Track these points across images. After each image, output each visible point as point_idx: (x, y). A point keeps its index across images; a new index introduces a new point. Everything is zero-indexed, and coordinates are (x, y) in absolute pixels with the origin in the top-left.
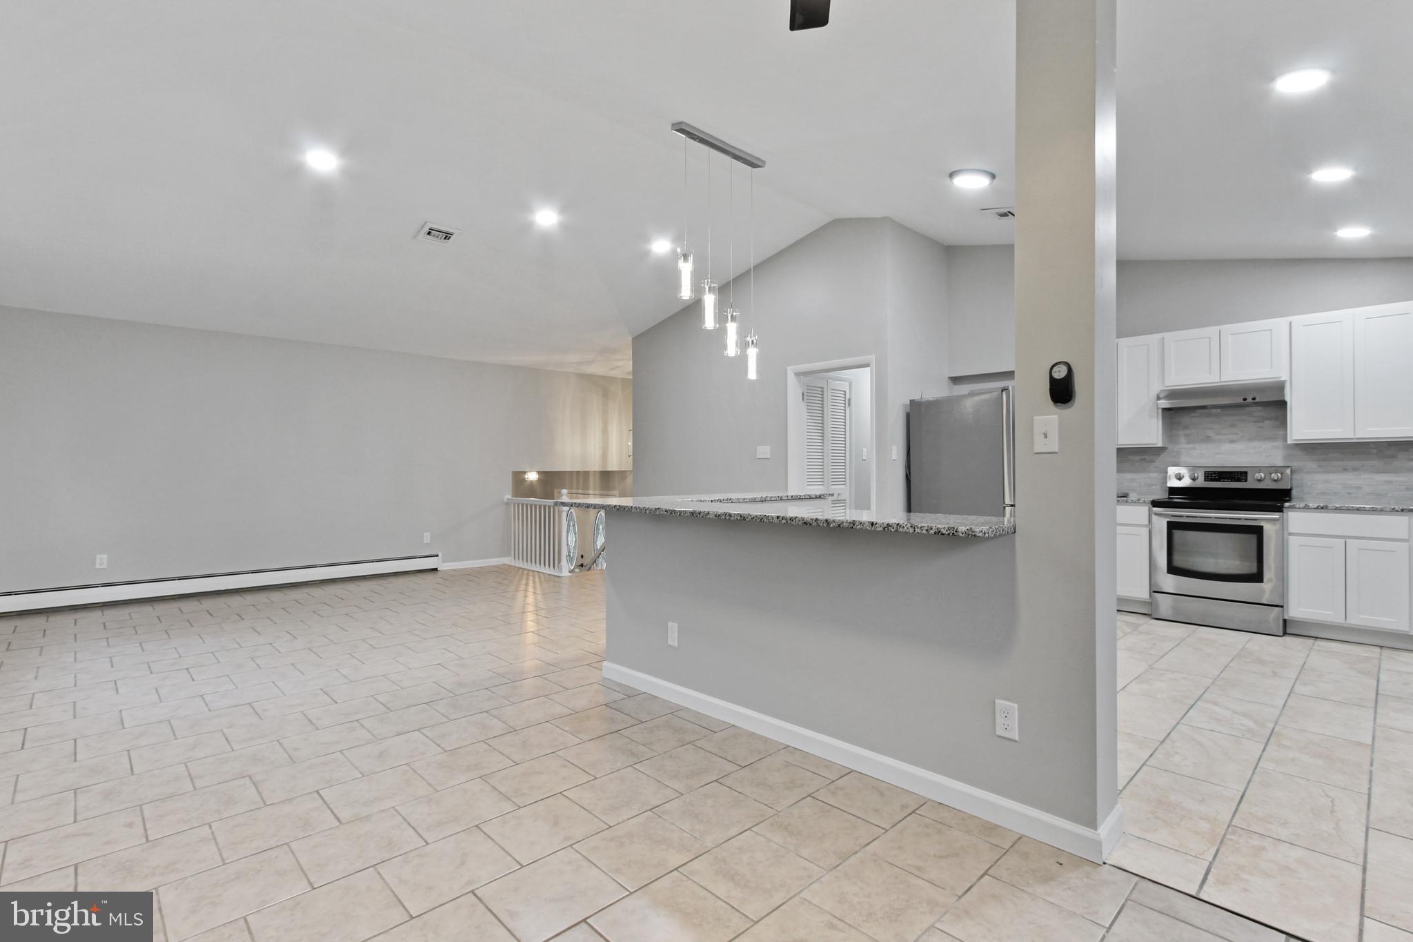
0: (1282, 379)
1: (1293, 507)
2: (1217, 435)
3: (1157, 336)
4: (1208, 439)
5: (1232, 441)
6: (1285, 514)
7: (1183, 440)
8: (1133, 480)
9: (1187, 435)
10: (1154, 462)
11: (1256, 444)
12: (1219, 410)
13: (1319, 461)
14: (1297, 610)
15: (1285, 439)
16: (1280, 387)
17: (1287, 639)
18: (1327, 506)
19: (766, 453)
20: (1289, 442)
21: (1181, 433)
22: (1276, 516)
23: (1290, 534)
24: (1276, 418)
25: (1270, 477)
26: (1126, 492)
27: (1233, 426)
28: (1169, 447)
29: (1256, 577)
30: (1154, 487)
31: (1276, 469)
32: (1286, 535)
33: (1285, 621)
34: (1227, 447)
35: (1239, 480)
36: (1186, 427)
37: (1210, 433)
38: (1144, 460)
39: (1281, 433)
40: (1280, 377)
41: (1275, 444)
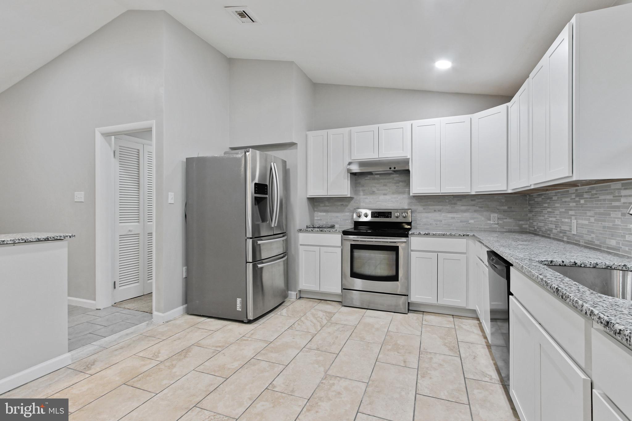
0: (408, 157)
1: (413, 234)
2: (377, 190)
3: (348, 129)
4: (373, 193)
5: (385, 194)
6: (409, 239)
7: (361, 193)
8: (337, 217)
9: (363, 191)
10: (347, 206)
11: (395, 196)
12: (378, 176)
13: (423, 206)
14: (415, 297)
15: (409, 194)
16: (406, 162)
17: (410, 315)
18: (429, 234)
19: (81, 198)
20: (411, 195)
21: (361, 189)
22: (404, 239)
23: (412, 251)
24: (404, 181)
25: (402, 215)
26: (333, 224)
27: (385, 185)
28: (355, 197)
29: (395, 278)
30: (347, 221)
31: (405, 211)
32: (409, 250)
33: (409, 303)
34: (382, 197)
35: (387, 217)
36: (363, 186)
37: (374, 189)
38: (342, 205)
39: (407, 190)
40: (407, 156)
41: (404, 196)
